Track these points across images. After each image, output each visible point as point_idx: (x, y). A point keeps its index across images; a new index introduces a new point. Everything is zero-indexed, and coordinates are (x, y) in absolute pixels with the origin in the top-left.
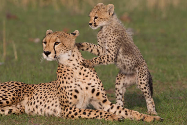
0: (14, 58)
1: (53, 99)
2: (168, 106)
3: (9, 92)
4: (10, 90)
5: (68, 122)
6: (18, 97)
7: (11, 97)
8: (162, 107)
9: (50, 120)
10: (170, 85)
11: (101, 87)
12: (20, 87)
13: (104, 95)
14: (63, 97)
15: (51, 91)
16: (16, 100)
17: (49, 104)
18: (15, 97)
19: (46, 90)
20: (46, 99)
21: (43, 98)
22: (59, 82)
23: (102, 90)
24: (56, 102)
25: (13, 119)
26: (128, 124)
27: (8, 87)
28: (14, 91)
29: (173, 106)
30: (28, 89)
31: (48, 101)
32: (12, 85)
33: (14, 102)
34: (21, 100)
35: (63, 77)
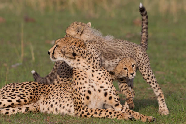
0: (31, 59)
1: (69, 100)
2: (178, 106)
3: (27, 91)
4: (27, 90)
5: (82, 120)
6: (35, 96)
7: (29, 96)
8: (172, 108)
9: (65, 119)
10: (181, 86)
11: (114, 91)
12: (37, 86)
13: (116, 100)
14: (77, 98)
15: (67, 92)
16: (33, 99)
17: (64, 104)
18: (33, 96)
19: (61, 92)
20: (61, 99)
21: (59, 98)
22: (74, 84)
23: (114, 94)
24: (71, 103)
25: (30, 117)
26: (140, 123)
27: (26, 86)
28: (32, 90)
29: (183, 107)
30: (45, 89)
31: (64, 102)
32: (29, 85)
33: (32, 101)
34: (38, 99)
35: (78, 78)
